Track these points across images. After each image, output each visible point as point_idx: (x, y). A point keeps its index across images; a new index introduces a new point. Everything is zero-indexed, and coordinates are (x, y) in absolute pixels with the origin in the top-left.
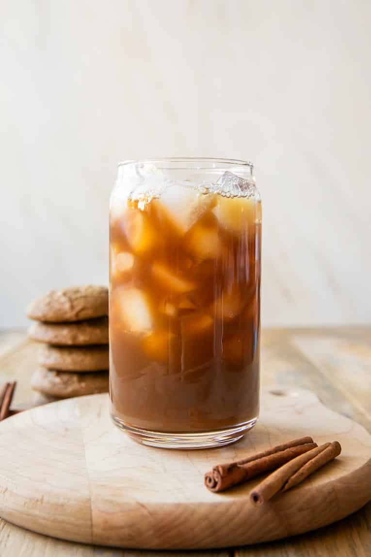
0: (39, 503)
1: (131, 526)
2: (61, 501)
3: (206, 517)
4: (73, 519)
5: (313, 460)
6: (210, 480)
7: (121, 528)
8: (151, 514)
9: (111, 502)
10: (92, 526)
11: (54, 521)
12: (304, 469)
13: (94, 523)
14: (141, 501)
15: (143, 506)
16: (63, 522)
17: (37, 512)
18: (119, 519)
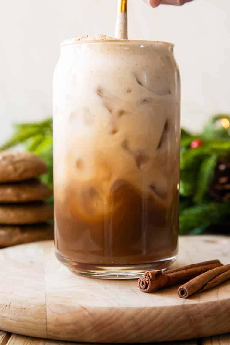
0: (7, 307)
1: (76, 323)
2: (24, 306)
3: (132, 318)
4: (32, 319)
5: (225, 273)
6: (143, 283)
7: (68, 324)
8: (91, 315)
9: (61, 306)
10: (46, 323)
11: (19, 320)
12: (218, 278)
13: (48, 321)
14: (83, 306)
15: (85, 308)
16: (25, 321)
17: (5, 314)
18: (67, 318)
